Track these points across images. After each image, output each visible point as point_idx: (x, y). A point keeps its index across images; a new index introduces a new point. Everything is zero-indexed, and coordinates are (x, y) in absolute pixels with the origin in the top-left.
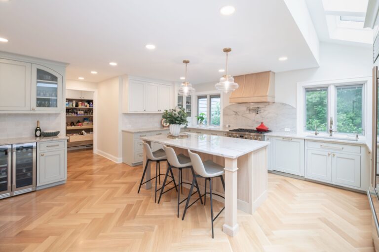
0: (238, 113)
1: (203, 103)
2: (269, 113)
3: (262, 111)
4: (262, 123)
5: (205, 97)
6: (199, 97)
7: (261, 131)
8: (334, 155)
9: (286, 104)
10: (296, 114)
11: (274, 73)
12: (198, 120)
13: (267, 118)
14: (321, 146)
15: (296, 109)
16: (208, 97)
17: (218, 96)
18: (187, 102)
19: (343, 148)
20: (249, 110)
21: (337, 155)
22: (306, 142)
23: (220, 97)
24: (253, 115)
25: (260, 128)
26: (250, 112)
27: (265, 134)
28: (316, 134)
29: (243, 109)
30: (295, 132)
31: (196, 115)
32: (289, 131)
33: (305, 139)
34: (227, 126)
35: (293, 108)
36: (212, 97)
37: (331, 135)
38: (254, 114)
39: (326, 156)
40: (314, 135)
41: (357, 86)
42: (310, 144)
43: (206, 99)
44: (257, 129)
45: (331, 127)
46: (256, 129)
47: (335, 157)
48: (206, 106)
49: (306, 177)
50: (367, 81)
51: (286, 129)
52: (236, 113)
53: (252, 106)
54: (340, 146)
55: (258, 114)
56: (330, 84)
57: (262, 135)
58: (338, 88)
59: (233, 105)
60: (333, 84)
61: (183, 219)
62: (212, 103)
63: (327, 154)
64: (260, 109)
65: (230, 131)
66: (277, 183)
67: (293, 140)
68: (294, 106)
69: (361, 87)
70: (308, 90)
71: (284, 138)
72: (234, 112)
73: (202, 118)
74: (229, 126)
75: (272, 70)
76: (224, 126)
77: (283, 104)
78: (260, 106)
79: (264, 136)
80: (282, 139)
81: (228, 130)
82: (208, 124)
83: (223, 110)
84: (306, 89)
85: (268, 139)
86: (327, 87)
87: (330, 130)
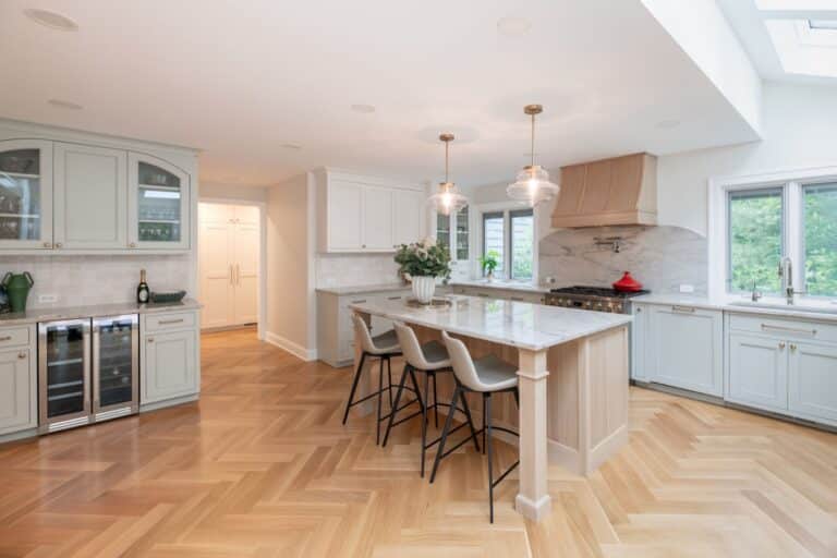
0: (574, 251)
1: (495, 228)
2: (643, 249)
3: (628, 246)
4: (627, 273)
5: (499, 215)
6: (486, 216)
7: (624, 291)
8: (793, 348)
9: (682, 230)
10: (705, 251)
11: (655, 158)
12: (485, 265)
13: (640, 262)
14: (763, 326)
15: (705, 240)
16: (506, 214)
17: (528, 213)
18: (459, 228)
19: (814, 332)
20: (599, 243)
22: (727, 317)
23: (531, 215)
24: (606, 256)
25: (622, 284)
26: (599, 248)
27: (631, 299)
28: (754, 299)
29: (586, 240)
30: (706, 293)
31: (479, 256)
32: (691, 291)
33: (723, 311)
34: (548, 280)
35: (699, 237)
36: (513, 214)
37: (790, 302)
38: (609, 253)
39: (773, 349)
40: (750, 300)
42: (736, 322)
43: (501, 220)
44: (614, 286)
45: (790, 283)
46: (611, 287)
47: (797, 352)
48: (501, 235)
49: (726, 399)
51: (683, 288)
52: (568, 251)
53: (606, 235)
54: (810, 327)
55: (617, 252)
56: (789, 181)
57: (625, 300)
58: (808, 188)
59: (559, 232)
60: (795, 180)
61: (432, 481)
62: (515, 228)
63: (777, 346)
64: (621, 241)
65: (552, 291)
66: (658, 410)
67: (697, 312)
68: (703, 234)
70: (736, 195)
71: (674, 307)
72: (563, 248)
73: (493, 264)
74: (553, 281)
75: (649, 151)
76: (542, 283)
77: (675, 229)
78: (624, 234)
79: (631, 302)
80: (670, 310)
81: (548, 290)
82: (507, 277)
83: (537, 245)
84: (730, 192)
85: (639, 310)
86: (781, 188)
87: (788, 290)
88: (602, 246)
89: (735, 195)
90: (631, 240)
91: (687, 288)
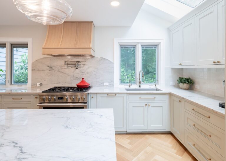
0: (54, 68)
2: (89, 67)
3: (82, 66)
4: (83, 79)
5: (2, 45)
8: (149, 105)
9: (104, 59)
10: (113, 68)
11: (94, 26)
13: (87, 73)
14: (140, 98)
15: (113, 63)
16: (8, 46)
17: (25, 46)
19: (155, 98)
21: (152, 105)
22: (128, 96)
23: (27, 47)
24: (71, 70)
26: (68, 67)
28: (130, 86)
29: (60, 62)
32: (108, 85)
33: (127, 93)
34: (38, 84)
35: (111, 62)
36: (13, 46)
37: (140, 86)
38: (73, 69)
39: (144, 107)
40: (128, 87)
41: (153, 47)
43: (4, 49)
44: (77, 86)
45: (140, 80)
50: (160, 43)
52: (51, 68)
53: (70, 60)
54: (153, 96)
55: (77, 68)
56: (138, 43)
58: (143, 46)
59: (46, 58)
60: (140, 43)
63: (144, 105)
64: (79, 63)
65: (43, 92)
68: (112, 61)
69: (156, 48)
71: (108, 94)
72: (48, 66)
74: (41, 85)
76: (34, 86)
77: (102, 59)
79: (88, 94)
80: (106, 95)
81: (39, 91)
82: (8, 84)
83: (33, 64)
84: (120, 45)
85: (92, 97)
86: (136, 45)
87: (139, 82)
88: (69, 65)
89: (122, 46)
90: (84, 63)
91: (106, 84)
